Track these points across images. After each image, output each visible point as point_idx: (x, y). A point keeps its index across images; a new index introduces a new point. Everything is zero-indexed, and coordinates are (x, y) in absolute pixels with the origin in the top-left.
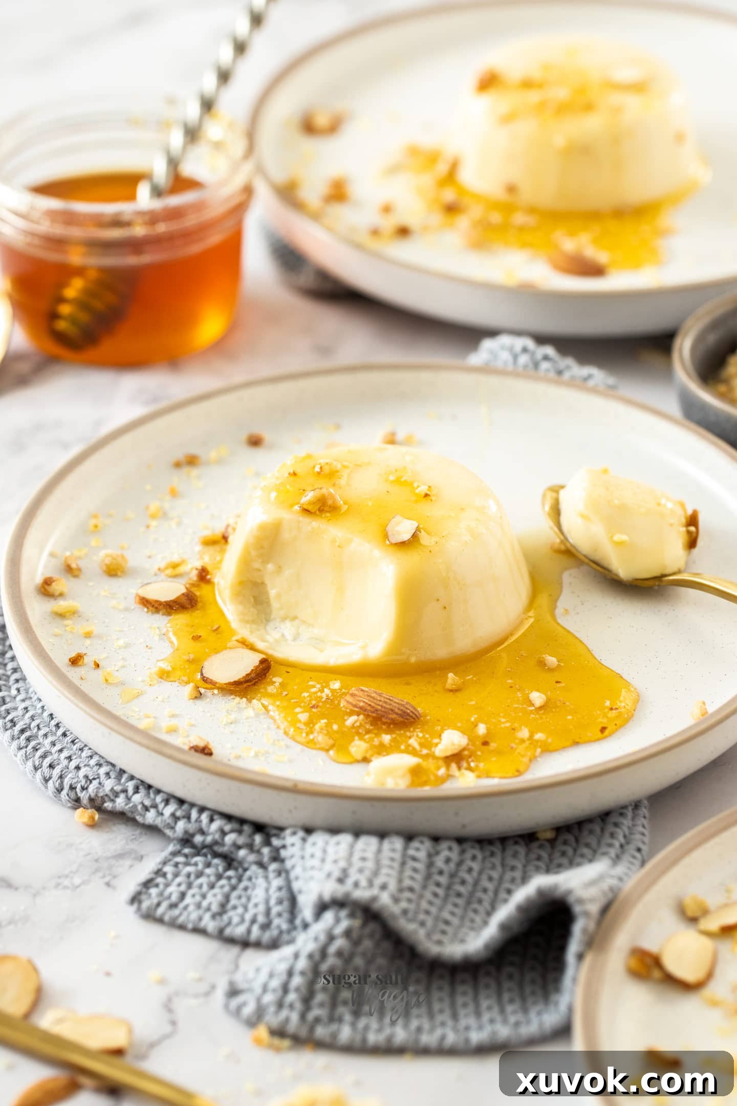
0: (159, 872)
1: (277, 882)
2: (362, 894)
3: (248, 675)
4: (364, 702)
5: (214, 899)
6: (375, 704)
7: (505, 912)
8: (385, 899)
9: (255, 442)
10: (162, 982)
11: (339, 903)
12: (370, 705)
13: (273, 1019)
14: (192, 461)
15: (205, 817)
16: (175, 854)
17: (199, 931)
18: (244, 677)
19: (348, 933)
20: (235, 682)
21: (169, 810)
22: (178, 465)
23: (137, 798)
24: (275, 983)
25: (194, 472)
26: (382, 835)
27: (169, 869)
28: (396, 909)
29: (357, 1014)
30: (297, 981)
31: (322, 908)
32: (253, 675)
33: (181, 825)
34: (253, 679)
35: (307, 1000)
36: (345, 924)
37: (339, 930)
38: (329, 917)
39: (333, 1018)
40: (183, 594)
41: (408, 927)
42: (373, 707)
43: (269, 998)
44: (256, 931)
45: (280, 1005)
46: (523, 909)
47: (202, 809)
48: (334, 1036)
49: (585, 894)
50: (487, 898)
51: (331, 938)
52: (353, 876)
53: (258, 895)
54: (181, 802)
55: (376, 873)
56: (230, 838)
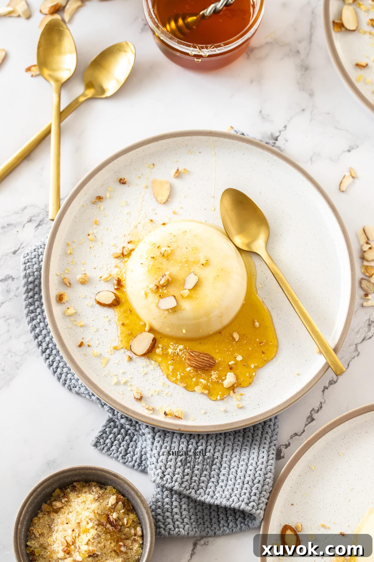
3: (148, 349)
4: (195, 364)
6: (199, 364)
9: (123, 182)
12: (197, 365)
14: (99, 199)
18: (147, 351)
20: (144, 354)
22: (94, 203)
25: (103, 206)
27: (108, 429)
32: (150, 349)
34: (150, 350)
40: (114, 299)
42: (199, 366)
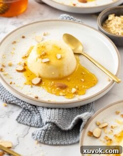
0: (20, 115)
1: (39, 116)
2: (53, 121)
3: (39, 82)
5: (29, 119)
7: (73, 121)
8: (56, 122)
9: (23, 37)
10: (17, 135)
11: (49, 122)
13: (39, 140)
14: (15, 42)
15: (28, 105)
16: (22, 111)
17: (27, 125)
19: (50, 127)
21: (22, 103)
22: (13, 43)
23: (17, 101)
24: (39, 134)
25: (16, 44)
26: (55, 109)
27: (22, 114)
28: (58, 123)
29: (51, 139)
30: (42, 134)
31: (47, 123)
33: (24, 106)
35: (44, 137)
36: (50, 126)
37: (49, 127)
38: (48, 124)
39: (48, 140)
40: (24, 69)
41: (60, 126)
43: (38, 137)
44: (36, 125)
45: (40, 138)
46: (76, 121)
47: (27, 103)
48: (48, 143)
49: (85, 118)
50: (71, 119)
51: (48, 128)
52: (51, 118)
53: (36, 118)
54: (24, 102)
55: (55, 117)
56: (32, 109)
